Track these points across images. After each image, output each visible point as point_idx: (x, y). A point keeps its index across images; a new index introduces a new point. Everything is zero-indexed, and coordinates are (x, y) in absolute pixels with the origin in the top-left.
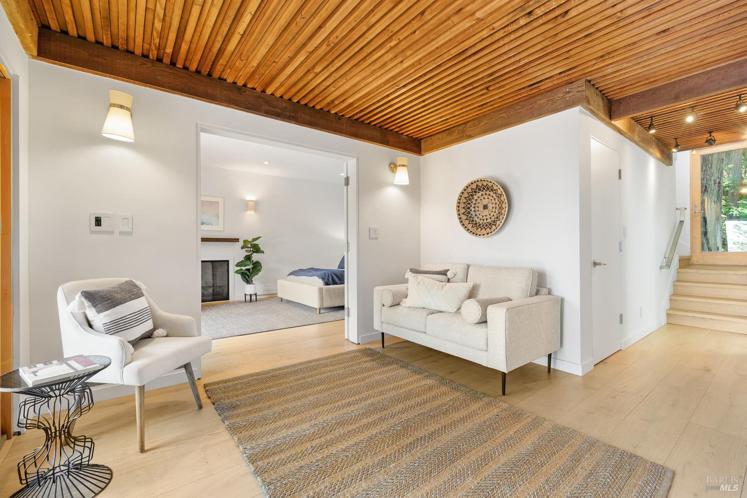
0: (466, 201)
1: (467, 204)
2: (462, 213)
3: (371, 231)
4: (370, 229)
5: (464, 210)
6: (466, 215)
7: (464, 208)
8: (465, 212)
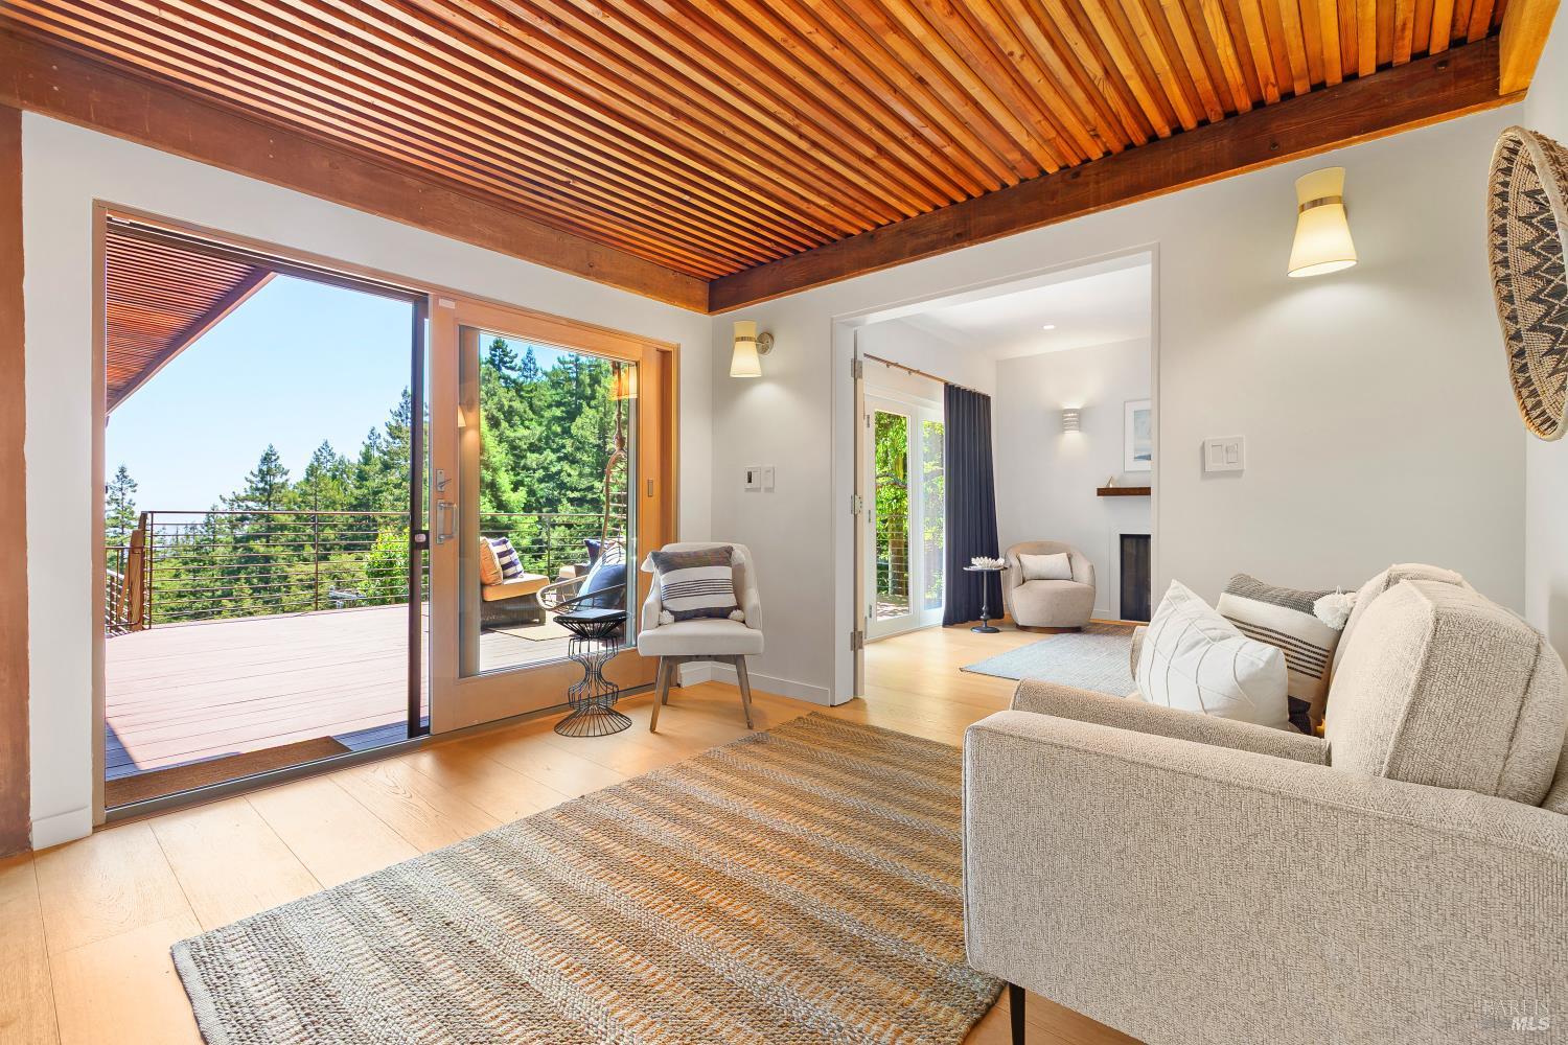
0: (1535, 261)
1: (1547, 271)
2: (1530, 322)
3: (1209, 451)
4: (1203, 448)
5: (1538, 310)
6: (1552, 331)
7: (1535, 298)
8: (1547, 314)
